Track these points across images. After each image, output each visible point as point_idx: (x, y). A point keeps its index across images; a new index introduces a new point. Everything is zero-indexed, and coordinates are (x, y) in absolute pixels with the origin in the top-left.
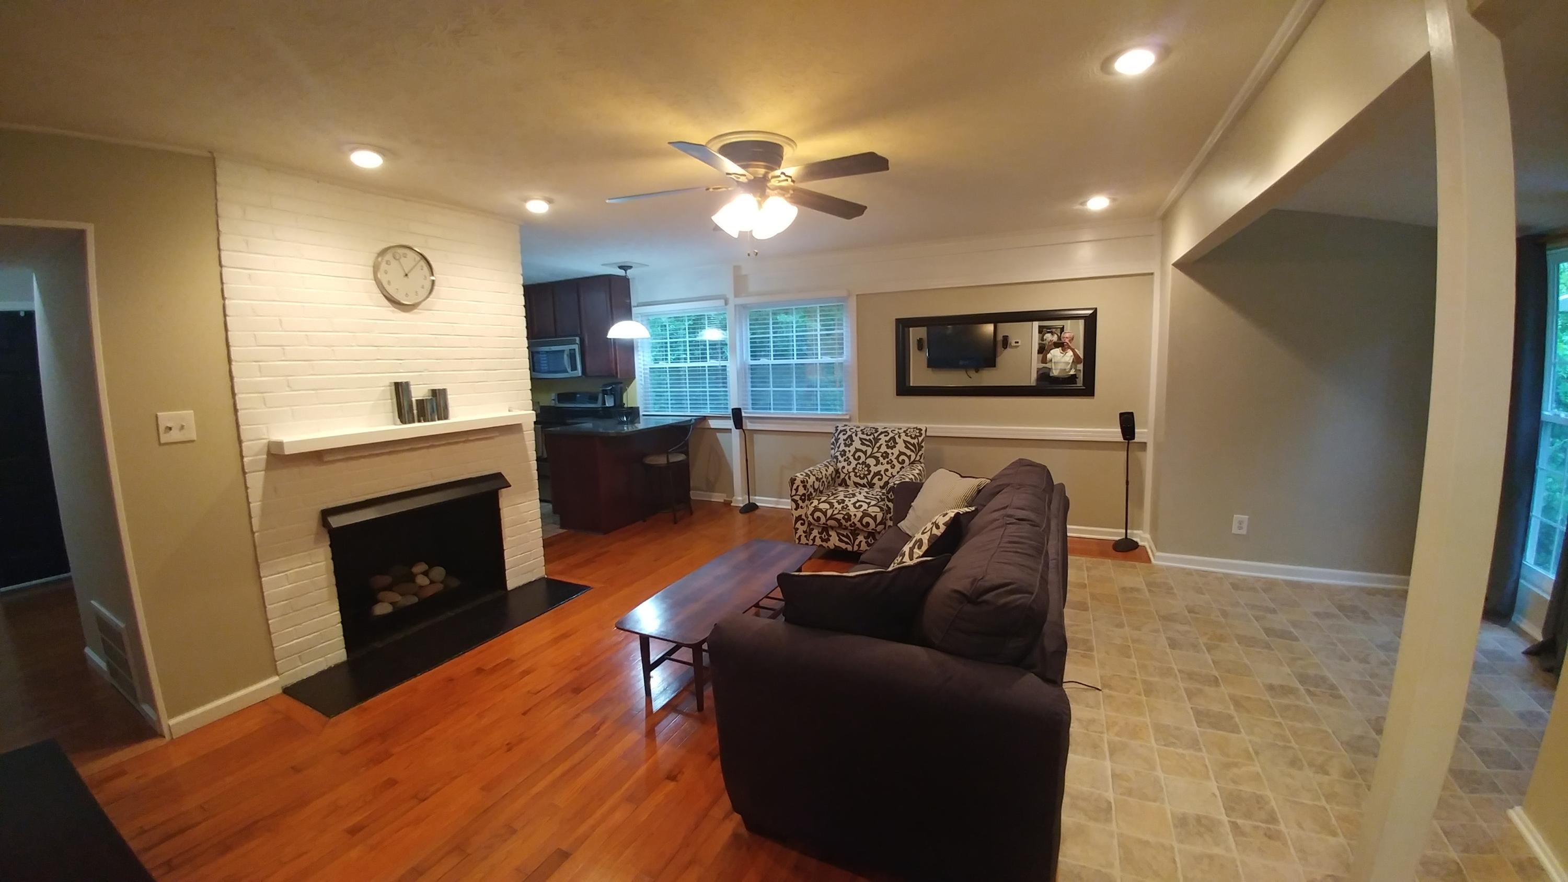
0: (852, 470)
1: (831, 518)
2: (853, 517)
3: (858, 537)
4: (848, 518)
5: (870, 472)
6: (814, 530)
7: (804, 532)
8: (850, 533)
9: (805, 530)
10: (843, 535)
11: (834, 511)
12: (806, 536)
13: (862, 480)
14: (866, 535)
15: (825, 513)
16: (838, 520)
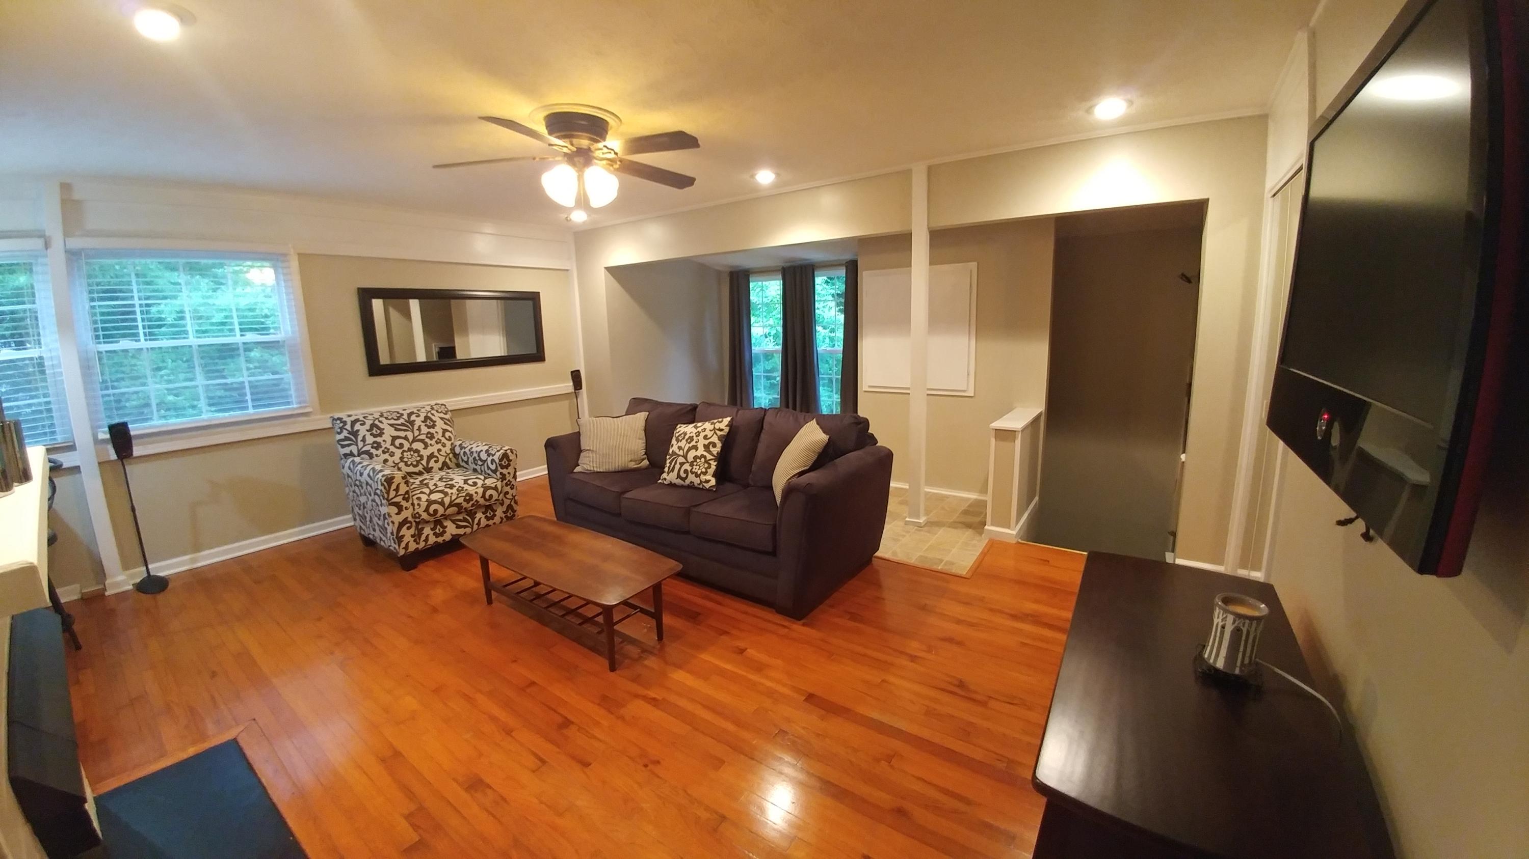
0: (399, 461)
1: (451, 505)
2: (475, 495)
3: (477, 515)
4: (469, 498)
5: (422, 457)
6: (425, 529)
7: (412, 536)
8: (467, 515)
9: (413, 534)
10: (460, 520)
11: (451, 497)
12: (415, 541)
13: (416, 468)
14: (484, 510)
15: (442, 503)
16: (458, 505)
